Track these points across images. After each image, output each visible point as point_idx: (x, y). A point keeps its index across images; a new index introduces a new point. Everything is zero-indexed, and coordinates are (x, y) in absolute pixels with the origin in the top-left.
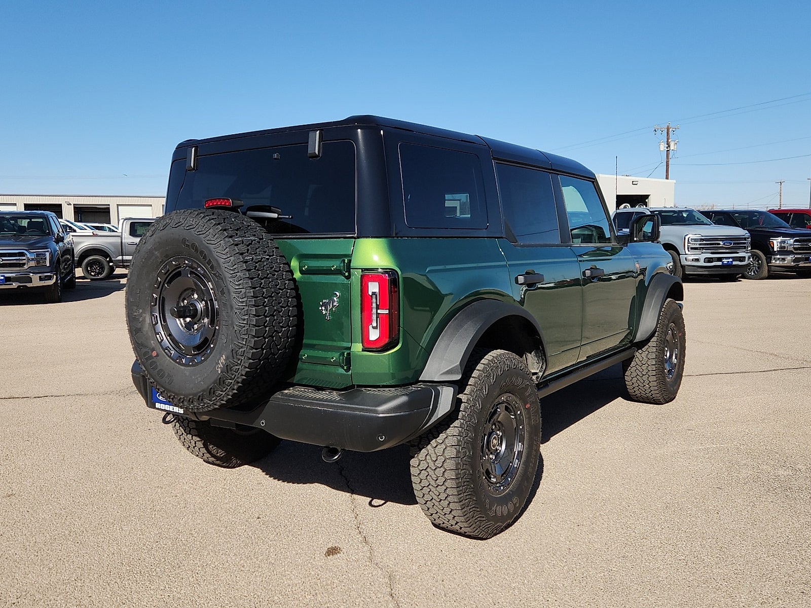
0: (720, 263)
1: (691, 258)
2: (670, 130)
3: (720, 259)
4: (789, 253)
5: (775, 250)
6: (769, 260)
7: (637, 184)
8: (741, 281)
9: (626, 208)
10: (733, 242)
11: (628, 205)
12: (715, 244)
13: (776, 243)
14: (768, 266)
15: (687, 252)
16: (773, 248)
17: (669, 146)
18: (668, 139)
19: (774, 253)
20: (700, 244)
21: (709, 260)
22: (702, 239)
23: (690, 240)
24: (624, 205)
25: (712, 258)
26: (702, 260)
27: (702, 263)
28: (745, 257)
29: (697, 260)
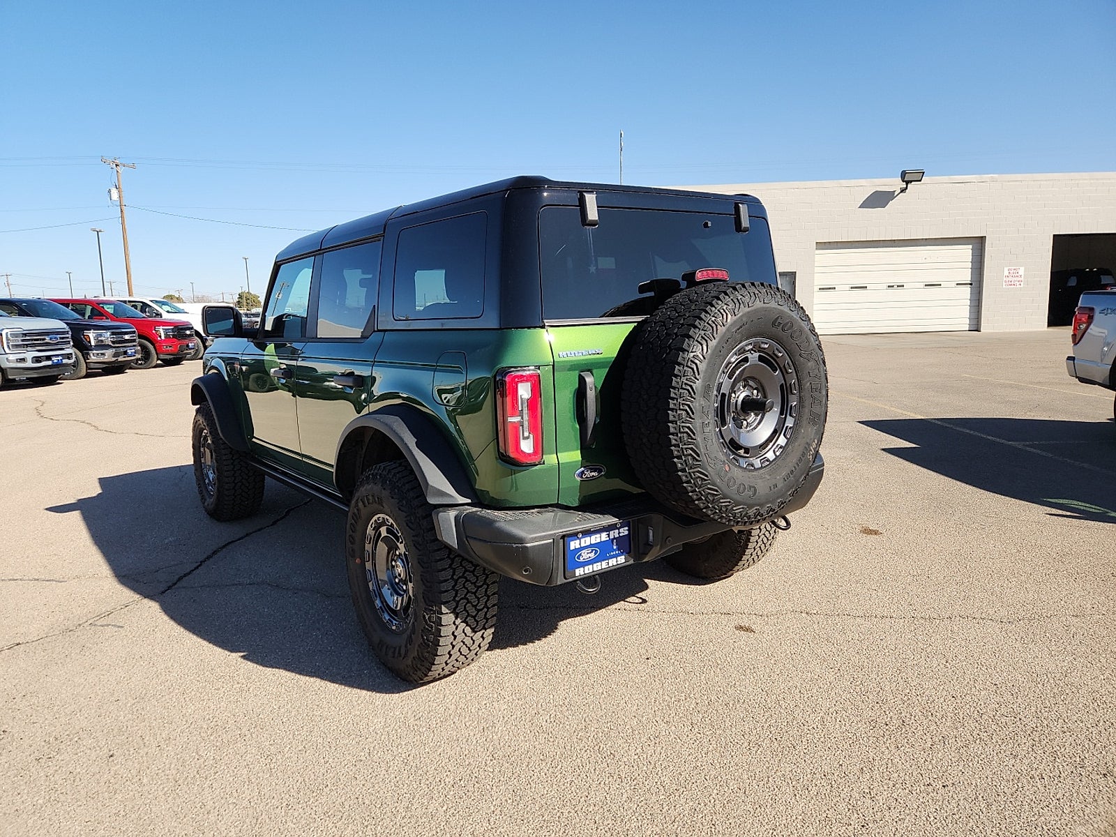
0: (49, 363)
1: (12, 357)
3: (48, 358)
4: (107, 347)
5: (93, 344)
6: (86, 357)
8: (61, 383)
10: (58, 336)
12: (40, 339)
13: (92, 335)
14: (86, 363)
15: (7, 351)
16: (90, 342)
19: (89, 348)
20: (23, 341)
21: (37, 359)
22: (23, 334)
23: (9, 336)
25: (40, 357)
26: (29, 360)
27: (29, 364)
28: (71, 354)
29: (23, 360)
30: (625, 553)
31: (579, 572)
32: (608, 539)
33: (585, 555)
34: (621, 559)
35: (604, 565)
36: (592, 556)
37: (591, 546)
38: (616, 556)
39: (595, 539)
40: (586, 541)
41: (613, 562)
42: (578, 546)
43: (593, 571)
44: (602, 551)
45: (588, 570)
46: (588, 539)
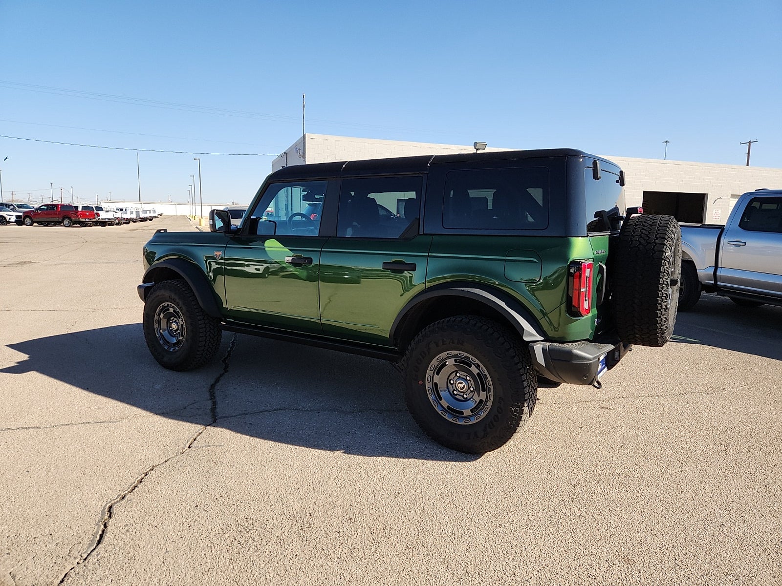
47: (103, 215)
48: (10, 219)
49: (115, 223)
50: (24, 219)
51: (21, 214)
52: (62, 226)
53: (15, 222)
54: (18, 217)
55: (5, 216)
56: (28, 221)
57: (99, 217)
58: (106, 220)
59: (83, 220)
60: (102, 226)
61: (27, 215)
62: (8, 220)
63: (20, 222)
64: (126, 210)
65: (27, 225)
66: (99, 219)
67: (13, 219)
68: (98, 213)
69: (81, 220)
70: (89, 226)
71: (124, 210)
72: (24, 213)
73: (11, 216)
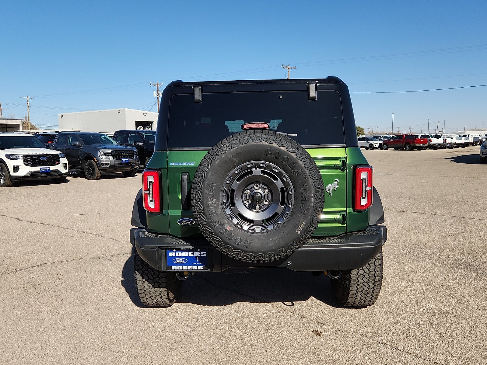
2: (159, 85)
7: (146, 115)
9: (141, 128)
11: (142, 127)
17: (159, 95)
18: (158, 91)
24: (140, 127)
30: (204, 265)
31: (174, 268)
32: (193, 256)
33: (178, 261)
34: (201, 268)
35: (189, 268)
36: (183, 262)
37: (182, 257)
38: (198, 265)
39: (185, 254)
40: (179, 254)
41: (195, 268)
42: (174, 255)
43: (182, 270)
44: (190, 261)
45: (180, 268)
46: (180, 253)
47: (435, 141)
48: (375, 146)
49: (446, 147)
50: (383, 146)
51: (382, 142)
52: (404, 150)
53: (379, 147)
54: (380, 144)
55: (373, 144)
56: (385, 147)
57: (431, 143)
58: (437, 145)
59: (419, 145)
60: (434, 150)
61: (385, 143)
62: (374, 146)
63: (381, 147)
64: (469, 136)
65: (384, 150)
66: (431, 144)
67: (377, 146)
68: (431, 140)
69: (417, 145)
70: (424, 150)
71: (467, 137)
72: (384, 141)
73: (376, 143)
